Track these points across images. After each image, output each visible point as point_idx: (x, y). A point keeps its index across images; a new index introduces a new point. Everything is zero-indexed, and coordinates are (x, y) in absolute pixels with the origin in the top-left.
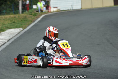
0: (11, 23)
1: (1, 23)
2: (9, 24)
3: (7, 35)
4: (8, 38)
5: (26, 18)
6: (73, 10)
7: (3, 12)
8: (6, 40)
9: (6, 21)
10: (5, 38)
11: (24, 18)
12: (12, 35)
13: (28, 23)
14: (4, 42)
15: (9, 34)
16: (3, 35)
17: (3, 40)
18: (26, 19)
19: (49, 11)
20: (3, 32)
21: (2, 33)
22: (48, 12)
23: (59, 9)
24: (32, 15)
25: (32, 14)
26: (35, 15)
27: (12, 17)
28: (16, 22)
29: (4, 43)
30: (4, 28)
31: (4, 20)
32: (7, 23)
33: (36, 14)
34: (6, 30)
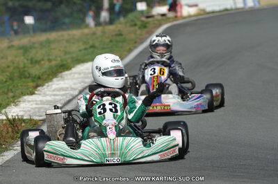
0: (85, 49)
1: (60, 50)
2: (80, 51)
3: (78, 78)
4: (79, 85)
5: (121, 35)
6: (237, 9)
7: (64, 23)
8: (75, 89)
9: (74, 43)
10: (73, 86)
11: (117, 35)
12: (88, 78)
13: (128, 48)
14: (72, 95)
15: (82, 75)
16: (68, 79)
17: (67, 92)
18: (121, 37)
19: (179, 14)
20: (67, 72)
21: (64, 73)
22: (176, 17)
23: (201, 10)
24: (137, 28)
25: (135, 25)
26: (144, 26)
27: (87, 35)
28: (97, 44)
29: (71, 97)
30: (69, 61)
31: (68, 41)
32: (74, 48)
33: (147, 25)
34: (74, 67)
